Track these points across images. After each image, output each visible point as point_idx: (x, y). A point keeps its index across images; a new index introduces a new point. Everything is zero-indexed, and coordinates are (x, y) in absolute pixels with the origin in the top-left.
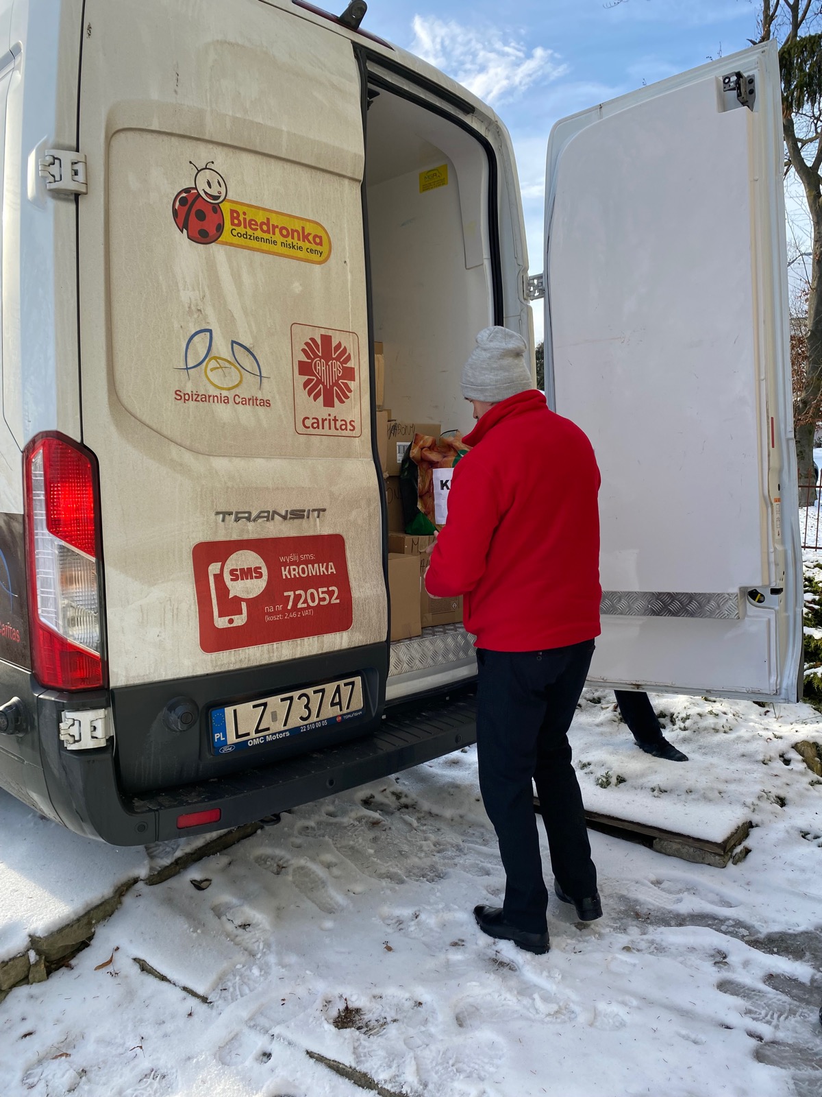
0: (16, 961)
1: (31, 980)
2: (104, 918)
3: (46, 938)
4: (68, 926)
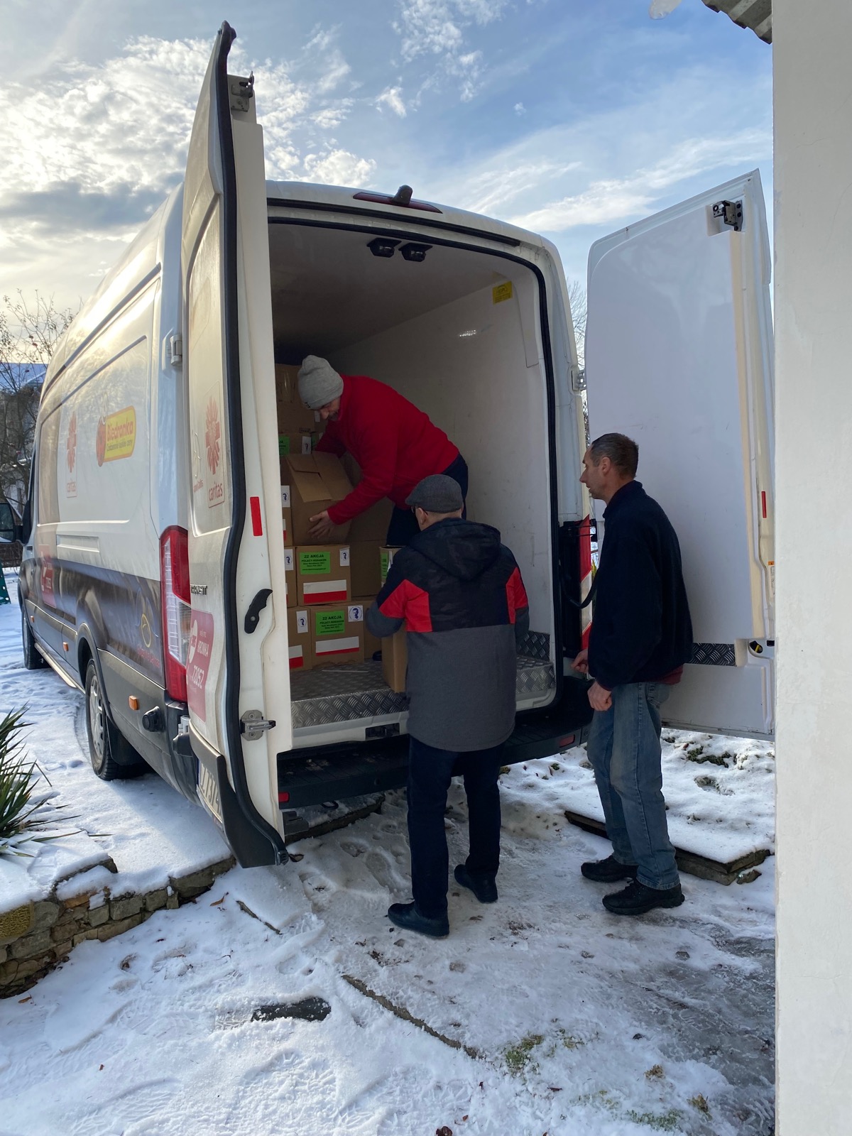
0: (159, 893)
1: (168, 907)
2: (222, 873)
3: (179, 879)
4: (196, 874)
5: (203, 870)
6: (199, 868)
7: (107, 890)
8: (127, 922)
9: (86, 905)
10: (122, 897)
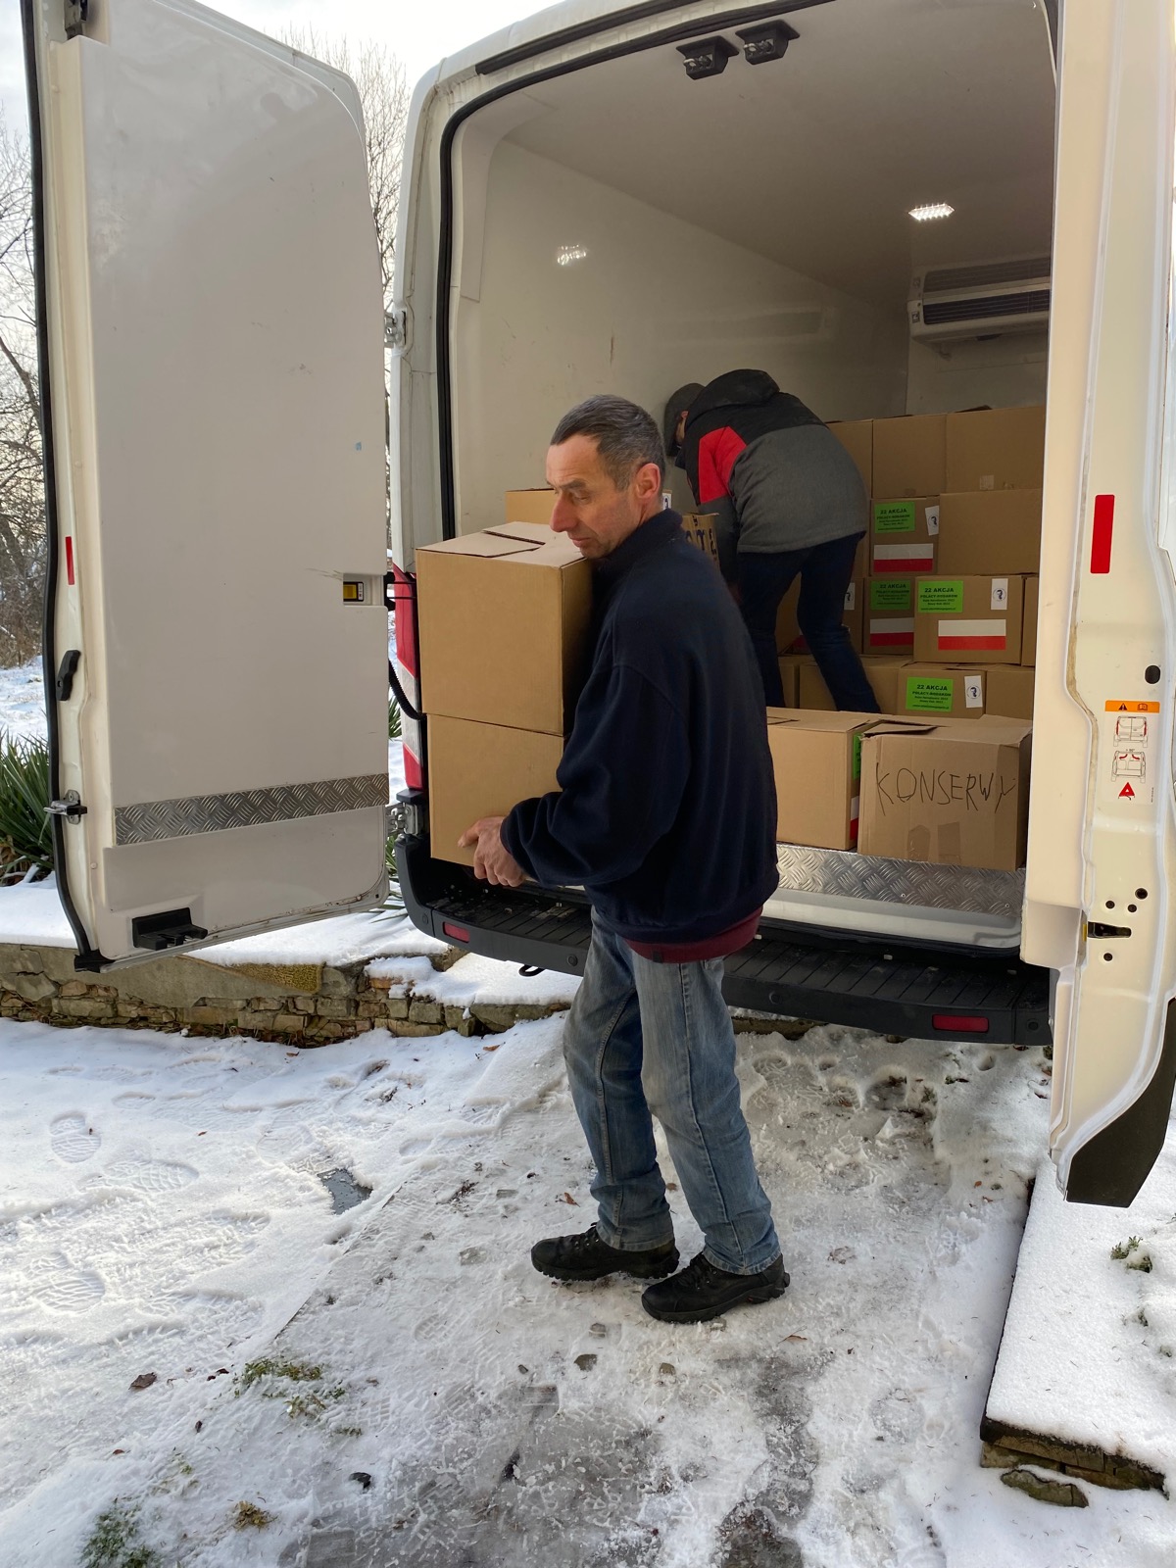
0: (459, 1011)
2: (527, 1018)
3: (476, 1004)
4: (495, 1006)
5: (504, 1006)
6: (503, 1002)
7: (411, 984)
8: (424, 1027)
9: (386, 990)
10: (421, 998)
